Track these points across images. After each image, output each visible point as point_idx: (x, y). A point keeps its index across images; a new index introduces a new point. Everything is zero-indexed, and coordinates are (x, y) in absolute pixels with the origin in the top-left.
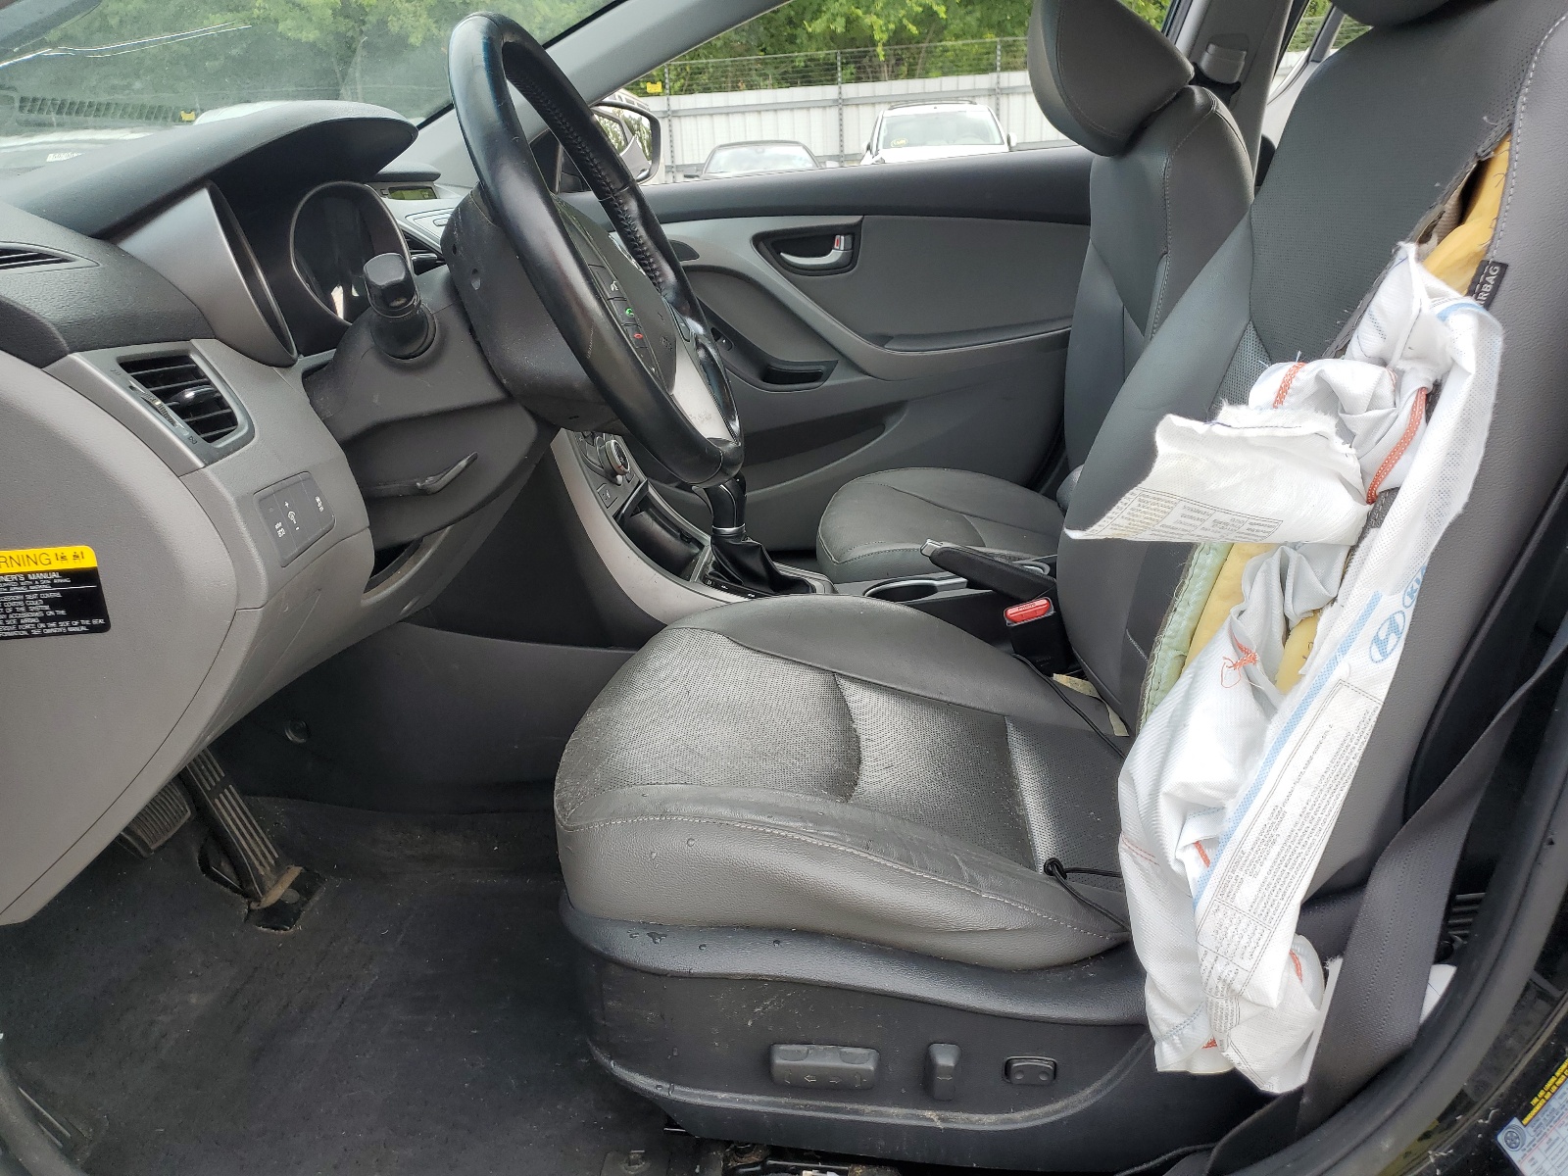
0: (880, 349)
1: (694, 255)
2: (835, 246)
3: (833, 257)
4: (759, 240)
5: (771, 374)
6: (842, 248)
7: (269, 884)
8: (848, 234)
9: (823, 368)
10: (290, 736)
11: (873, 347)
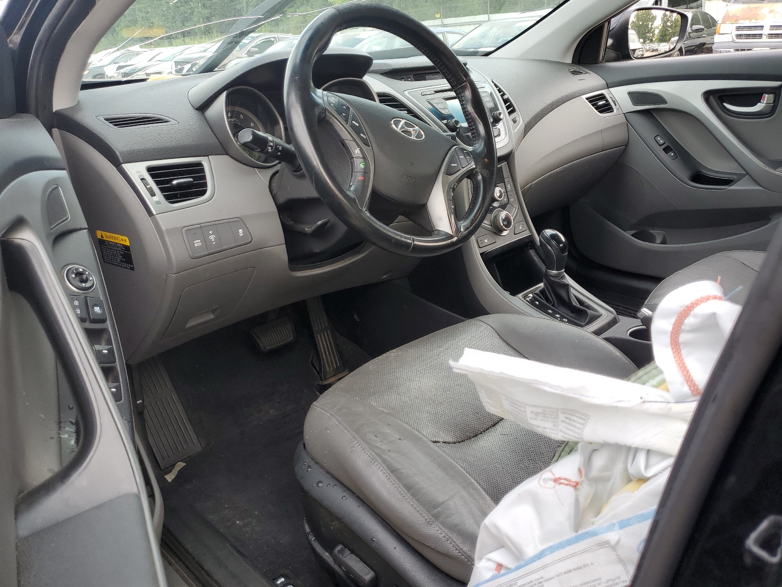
0: (772, 171)
1: (664, 102)
2: (762, 101)
3: (758, 107)
4: (708, 96)
5: (699, 177)
6: (765, 102)
7: (329, 376)
8: (771, 93)
9: (735, 177)
10: (355, 317)
11: (768, 169)
